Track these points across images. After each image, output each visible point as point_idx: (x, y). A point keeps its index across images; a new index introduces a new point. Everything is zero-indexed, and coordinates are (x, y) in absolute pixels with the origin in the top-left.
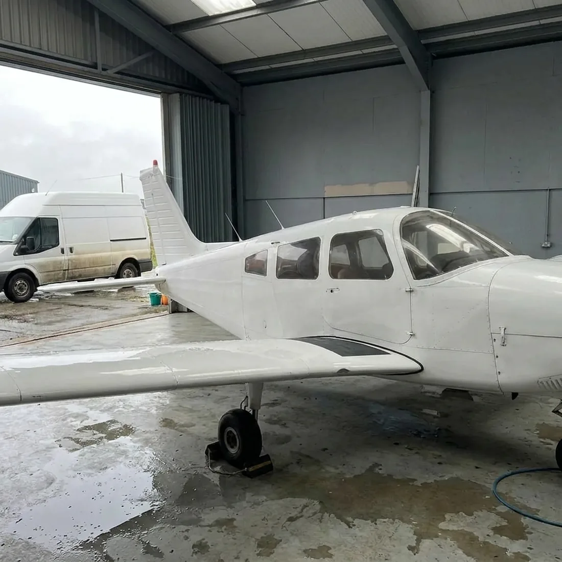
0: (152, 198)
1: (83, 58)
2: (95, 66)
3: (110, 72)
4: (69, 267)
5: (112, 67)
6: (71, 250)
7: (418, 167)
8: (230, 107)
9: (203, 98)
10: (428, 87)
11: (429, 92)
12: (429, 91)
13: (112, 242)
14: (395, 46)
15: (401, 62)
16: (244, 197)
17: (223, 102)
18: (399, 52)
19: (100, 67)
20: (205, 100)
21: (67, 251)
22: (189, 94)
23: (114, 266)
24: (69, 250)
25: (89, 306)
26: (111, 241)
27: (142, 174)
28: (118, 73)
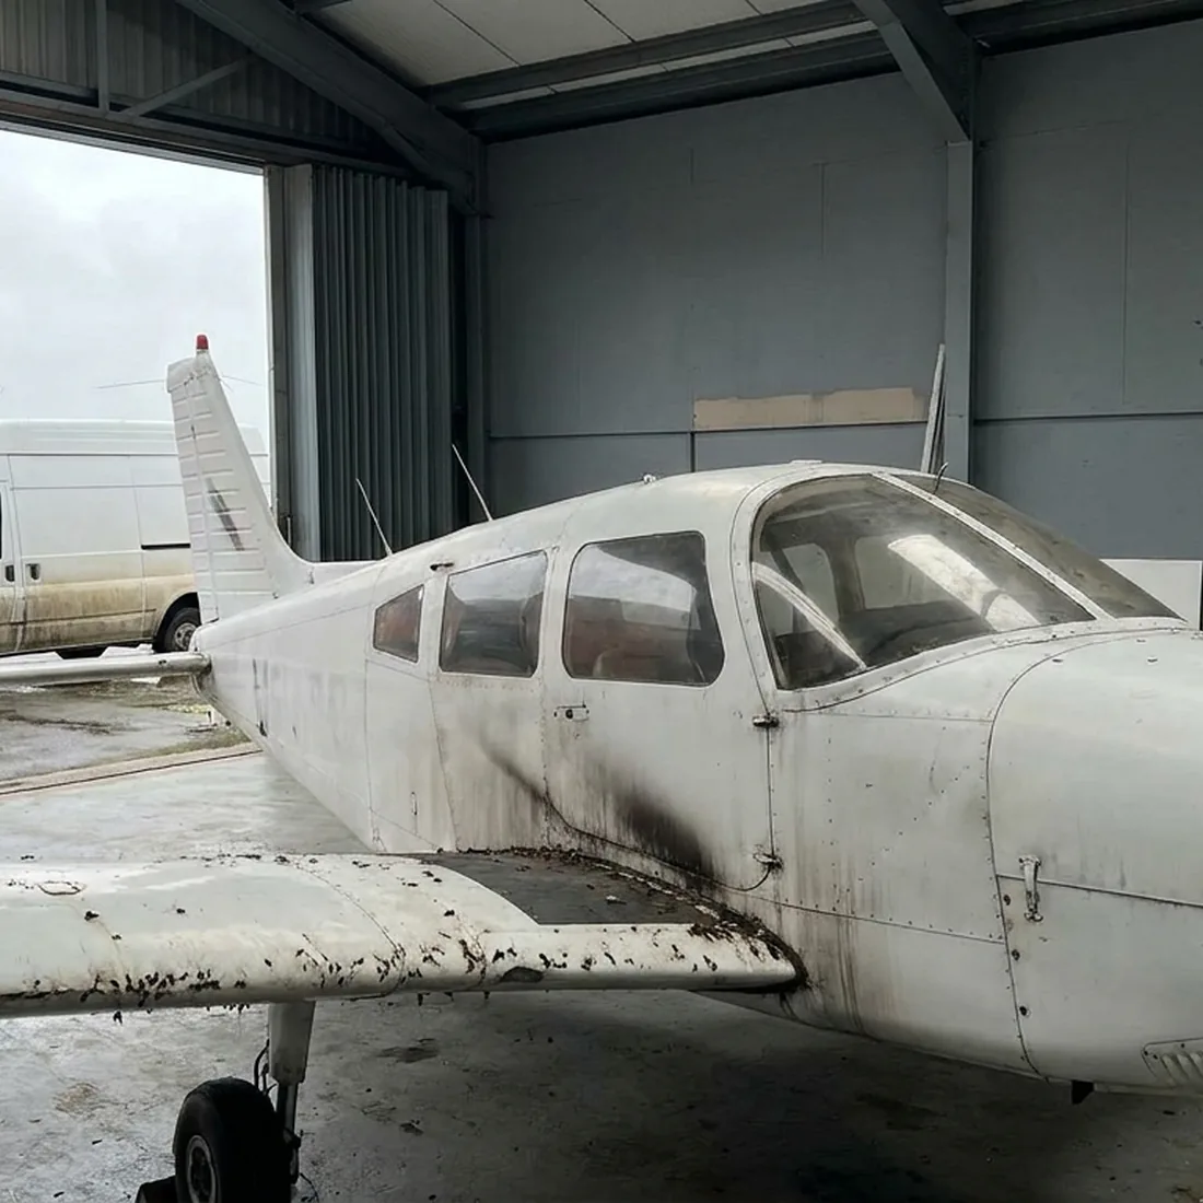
0: (191, 438)
1: (65, 80)
2: (92, 100)
3: (131, 114)
4: (25, 614)
5: (139, 101)
6: (34, 571)
7: (942, 346)
8: (450, 198)
9: (356, 171)
10: (966, 130)
11: (967, 146)
12: (971, 143)
13: (145, 551)
14: (868, 26)
15: (891, 67)
16: (487, 431)
17: (434, 185)
18: (881, 39)
19: (104, 103)
20: (382, 180)
21: (21, 573)
22: (339, 167)
23: (149, 614)
24: (28, 572)
25: (63, 722)
26: (144, 547)
27: (173, 373)
28: (148, 115)
